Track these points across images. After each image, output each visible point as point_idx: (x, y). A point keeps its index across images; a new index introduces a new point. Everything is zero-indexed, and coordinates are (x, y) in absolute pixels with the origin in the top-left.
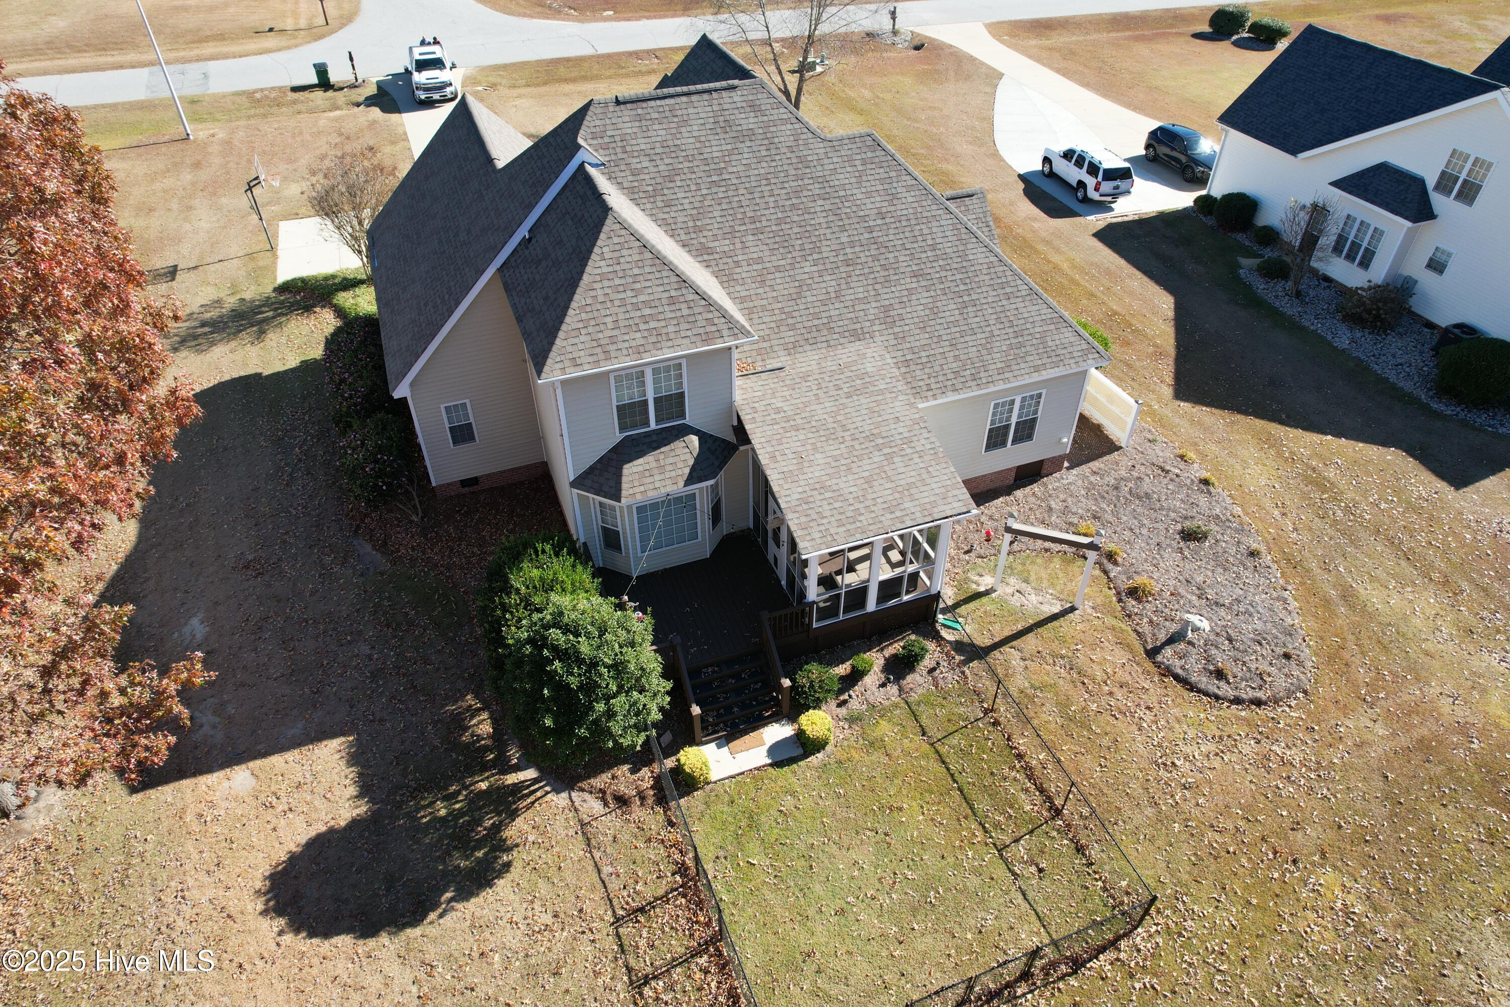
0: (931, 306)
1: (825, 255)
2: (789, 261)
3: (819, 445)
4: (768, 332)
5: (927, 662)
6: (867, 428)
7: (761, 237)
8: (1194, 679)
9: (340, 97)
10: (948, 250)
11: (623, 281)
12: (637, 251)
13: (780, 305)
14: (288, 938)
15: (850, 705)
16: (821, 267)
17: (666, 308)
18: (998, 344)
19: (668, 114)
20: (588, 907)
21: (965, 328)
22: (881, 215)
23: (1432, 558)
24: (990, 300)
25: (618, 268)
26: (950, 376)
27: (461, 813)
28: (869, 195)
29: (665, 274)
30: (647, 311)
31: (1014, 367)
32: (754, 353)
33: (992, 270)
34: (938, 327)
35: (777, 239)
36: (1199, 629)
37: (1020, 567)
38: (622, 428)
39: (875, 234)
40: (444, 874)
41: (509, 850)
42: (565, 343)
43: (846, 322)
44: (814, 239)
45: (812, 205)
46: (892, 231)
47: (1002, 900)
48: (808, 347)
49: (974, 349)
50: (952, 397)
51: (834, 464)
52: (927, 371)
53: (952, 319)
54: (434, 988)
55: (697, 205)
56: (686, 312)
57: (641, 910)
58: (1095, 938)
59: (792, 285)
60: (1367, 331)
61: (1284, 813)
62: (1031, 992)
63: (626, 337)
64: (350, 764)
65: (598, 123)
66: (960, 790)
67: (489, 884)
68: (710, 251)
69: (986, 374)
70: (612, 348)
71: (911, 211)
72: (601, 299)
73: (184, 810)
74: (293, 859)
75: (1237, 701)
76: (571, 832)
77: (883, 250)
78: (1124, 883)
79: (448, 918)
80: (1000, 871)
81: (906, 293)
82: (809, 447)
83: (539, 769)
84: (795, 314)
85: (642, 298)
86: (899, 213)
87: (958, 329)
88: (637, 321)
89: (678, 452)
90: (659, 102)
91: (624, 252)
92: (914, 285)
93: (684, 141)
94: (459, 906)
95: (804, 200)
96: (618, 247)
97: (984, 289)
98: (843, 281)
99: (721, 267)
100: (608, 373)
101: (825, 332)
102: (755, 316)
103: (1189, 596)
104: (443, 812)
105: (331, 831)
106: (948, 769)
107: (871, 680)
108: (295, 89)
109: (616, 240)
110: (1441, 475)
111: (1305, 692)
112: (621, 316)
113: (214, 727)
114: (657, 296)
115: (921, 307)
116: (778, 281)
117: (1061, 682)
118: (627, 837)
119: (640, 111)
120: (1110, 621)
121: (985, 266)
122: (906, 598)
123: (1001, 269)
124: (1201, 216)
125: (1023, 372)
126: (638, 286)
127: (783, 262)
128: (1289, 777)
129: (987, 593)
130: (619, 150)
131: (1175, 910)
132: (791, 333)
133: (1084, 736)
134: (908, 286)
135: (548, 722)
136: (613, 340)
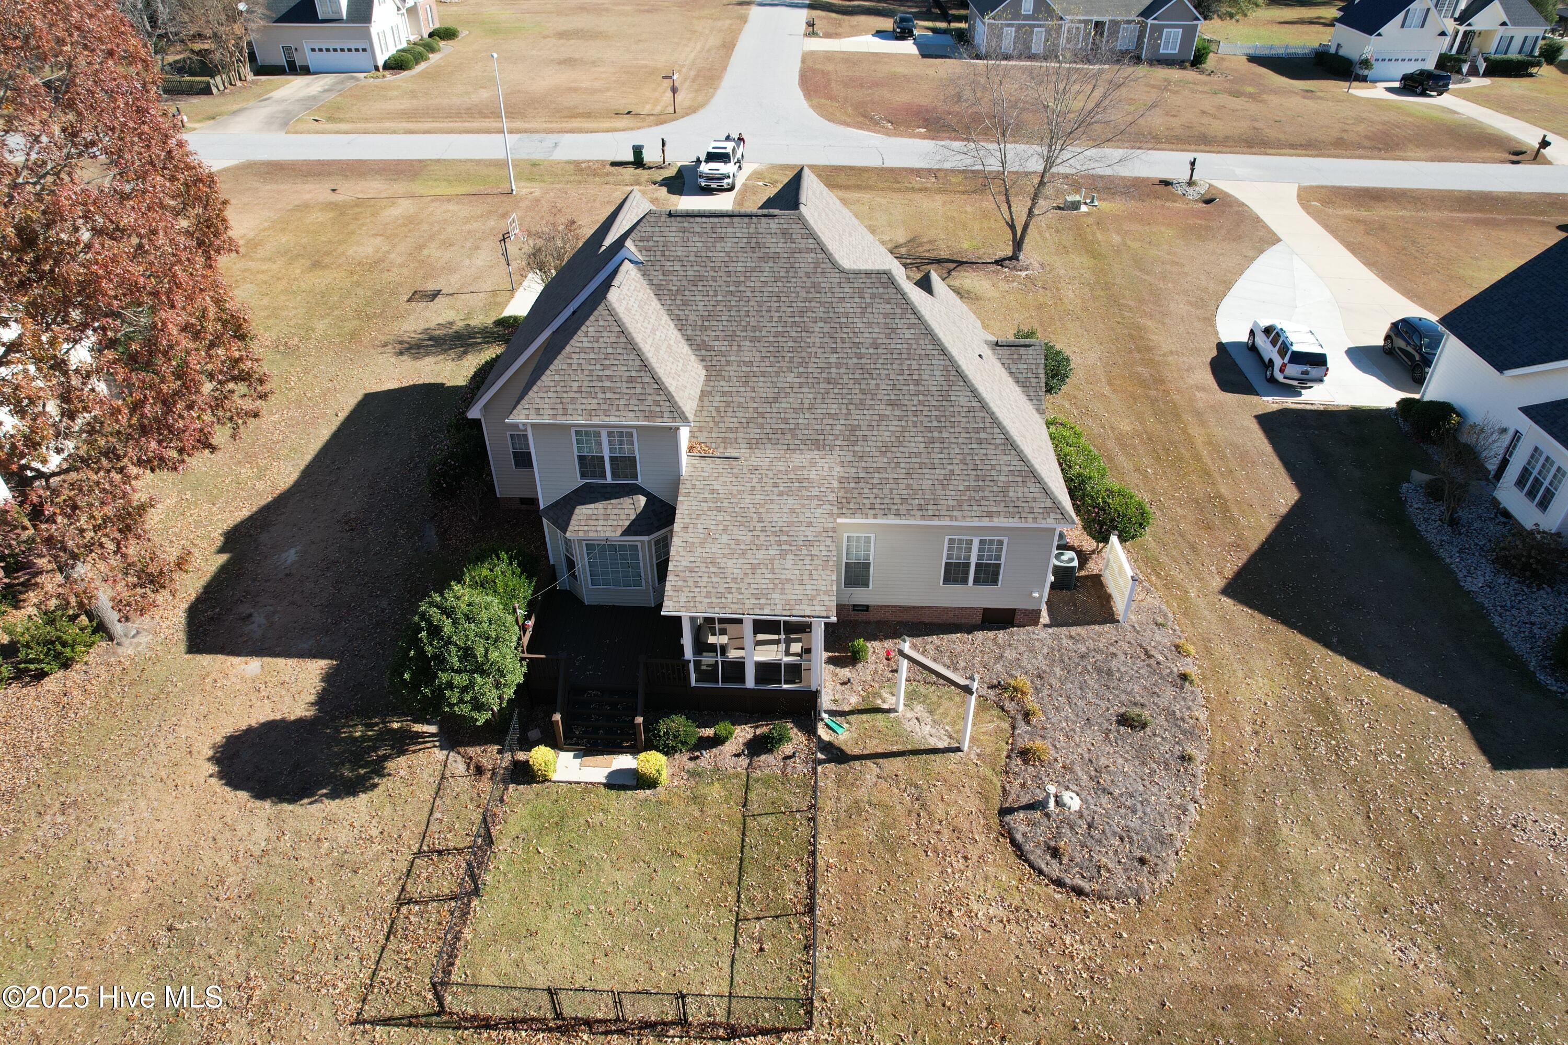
0: (898, 434)
1: (810, 370)
2: (775, 369)
3: (730, 527)
4: (737, 425)
5: (788, 749)
6: (780, 524)
7: (757, 344)
8: (1027, 847)
9: (644, 174)
10: (931, 388)
11: (596, 357)
12: (615, 334)
13: (755, 405)
14: (213, 780)
15: (699, 761)
16: (803, 380)
17: (624, 384)
18: (956, 483)
19: (709, 230)
20: (406, 834)
21: (927, 461)
22: (875, 345)
23: (1401, 826)
24: (960, 441)
25: (596, 345)
26: (897, 501)
27: (370, 739)
28: (869, 325)
29: (632, 357)
30: (608, 384)
31: (965, 508)
32: (719, 441)
33: (972, 414)
34: (899, 455)
35: (771, 349)
36: (1065, 805)
37: (935, 698)
38: (583, 475)
39: (863, 361)
40: (332, 776)
41: (382, 776)
42: (535, 395)
43: (811, 432)
44: (804, 355)
45: (811, 325)
46: (880, 361)
47: (711, 959)
48: (769, 446)
49: (930, 482)
50: (892, 520)
51: (733, 546)
52: (875, 491)
53: (916, 450)
54: (275, 849)
55: (710, 308)
56: (639, 391)
57: (440, 853)
58: (768, 1019)
59: (772, 390)
60: (1516, 579)
61: (1027, 995)
62: (681, 1037)
63: (585, 401)
64: (323, 680)
65: (649, 229)
66: (741, 860)
67: (354, 794)
68: (708, 348)
69: (935, 507)
70: (570, 406)
71: (905, 346)
72: (574, 367)
73: (208, 675)
74: (249, 731)
75: (1059, 883)
76: (431, 780)
77: (867, 376)
78: (826, 990)
79: (314, 806)
80: (727, 937)
81: (877, 418)
82: (721, 527)
83: (441, 728)
84: (766, 415)
85: (607, 373)
86: (893, 346)
87: (919, 460)
88: (597, 390)
89: (624, 506)
90: (704, 219)
91: (605, 334)
92: (887, 413)
93: (715, 254)
94: (326, 801)
95: (806, 320)
96: (601, 329)
97: (957, 430)
98: (820, 396)
99: (714, 363)
100: (568, 427)
101: (789, 437)
102: (730, 409)
103: (1080, 774)
104: (358, 734)
105: (283, 721)
106: (743, 840)
107: (731, 747)
108: (614, 164)
109: (601, 323)
110: (1485, 748)
111: (1139, 901)
112: (585, 384)
113: (259, 626)
114: (620, 373)
115: (888, 434)
116: (761, 384)
117: (899, 807)
118: (467, 798)
119: (686, 224)
120: (986, 771)
121: (966, 409)
122: (785, 686)
123: (982, 414)
124: (1400, 420)
125: (974, 514)
126: (607, 362)
127: (770, 369)
128: (1059, 967)
129: (888, 711)
130: (659, 253)
131: (857, 1031)
132: (758, 431)
133: (883, 858)
134: (881, 412)
135: (406, 676)
136: (573, 401)
